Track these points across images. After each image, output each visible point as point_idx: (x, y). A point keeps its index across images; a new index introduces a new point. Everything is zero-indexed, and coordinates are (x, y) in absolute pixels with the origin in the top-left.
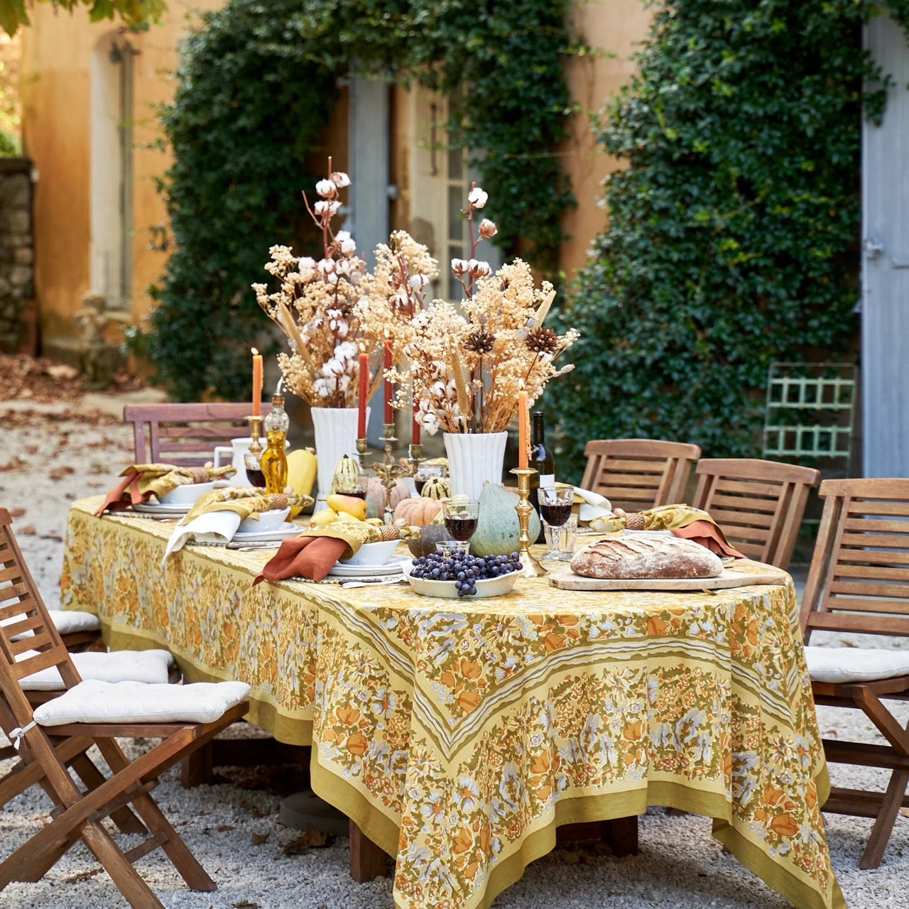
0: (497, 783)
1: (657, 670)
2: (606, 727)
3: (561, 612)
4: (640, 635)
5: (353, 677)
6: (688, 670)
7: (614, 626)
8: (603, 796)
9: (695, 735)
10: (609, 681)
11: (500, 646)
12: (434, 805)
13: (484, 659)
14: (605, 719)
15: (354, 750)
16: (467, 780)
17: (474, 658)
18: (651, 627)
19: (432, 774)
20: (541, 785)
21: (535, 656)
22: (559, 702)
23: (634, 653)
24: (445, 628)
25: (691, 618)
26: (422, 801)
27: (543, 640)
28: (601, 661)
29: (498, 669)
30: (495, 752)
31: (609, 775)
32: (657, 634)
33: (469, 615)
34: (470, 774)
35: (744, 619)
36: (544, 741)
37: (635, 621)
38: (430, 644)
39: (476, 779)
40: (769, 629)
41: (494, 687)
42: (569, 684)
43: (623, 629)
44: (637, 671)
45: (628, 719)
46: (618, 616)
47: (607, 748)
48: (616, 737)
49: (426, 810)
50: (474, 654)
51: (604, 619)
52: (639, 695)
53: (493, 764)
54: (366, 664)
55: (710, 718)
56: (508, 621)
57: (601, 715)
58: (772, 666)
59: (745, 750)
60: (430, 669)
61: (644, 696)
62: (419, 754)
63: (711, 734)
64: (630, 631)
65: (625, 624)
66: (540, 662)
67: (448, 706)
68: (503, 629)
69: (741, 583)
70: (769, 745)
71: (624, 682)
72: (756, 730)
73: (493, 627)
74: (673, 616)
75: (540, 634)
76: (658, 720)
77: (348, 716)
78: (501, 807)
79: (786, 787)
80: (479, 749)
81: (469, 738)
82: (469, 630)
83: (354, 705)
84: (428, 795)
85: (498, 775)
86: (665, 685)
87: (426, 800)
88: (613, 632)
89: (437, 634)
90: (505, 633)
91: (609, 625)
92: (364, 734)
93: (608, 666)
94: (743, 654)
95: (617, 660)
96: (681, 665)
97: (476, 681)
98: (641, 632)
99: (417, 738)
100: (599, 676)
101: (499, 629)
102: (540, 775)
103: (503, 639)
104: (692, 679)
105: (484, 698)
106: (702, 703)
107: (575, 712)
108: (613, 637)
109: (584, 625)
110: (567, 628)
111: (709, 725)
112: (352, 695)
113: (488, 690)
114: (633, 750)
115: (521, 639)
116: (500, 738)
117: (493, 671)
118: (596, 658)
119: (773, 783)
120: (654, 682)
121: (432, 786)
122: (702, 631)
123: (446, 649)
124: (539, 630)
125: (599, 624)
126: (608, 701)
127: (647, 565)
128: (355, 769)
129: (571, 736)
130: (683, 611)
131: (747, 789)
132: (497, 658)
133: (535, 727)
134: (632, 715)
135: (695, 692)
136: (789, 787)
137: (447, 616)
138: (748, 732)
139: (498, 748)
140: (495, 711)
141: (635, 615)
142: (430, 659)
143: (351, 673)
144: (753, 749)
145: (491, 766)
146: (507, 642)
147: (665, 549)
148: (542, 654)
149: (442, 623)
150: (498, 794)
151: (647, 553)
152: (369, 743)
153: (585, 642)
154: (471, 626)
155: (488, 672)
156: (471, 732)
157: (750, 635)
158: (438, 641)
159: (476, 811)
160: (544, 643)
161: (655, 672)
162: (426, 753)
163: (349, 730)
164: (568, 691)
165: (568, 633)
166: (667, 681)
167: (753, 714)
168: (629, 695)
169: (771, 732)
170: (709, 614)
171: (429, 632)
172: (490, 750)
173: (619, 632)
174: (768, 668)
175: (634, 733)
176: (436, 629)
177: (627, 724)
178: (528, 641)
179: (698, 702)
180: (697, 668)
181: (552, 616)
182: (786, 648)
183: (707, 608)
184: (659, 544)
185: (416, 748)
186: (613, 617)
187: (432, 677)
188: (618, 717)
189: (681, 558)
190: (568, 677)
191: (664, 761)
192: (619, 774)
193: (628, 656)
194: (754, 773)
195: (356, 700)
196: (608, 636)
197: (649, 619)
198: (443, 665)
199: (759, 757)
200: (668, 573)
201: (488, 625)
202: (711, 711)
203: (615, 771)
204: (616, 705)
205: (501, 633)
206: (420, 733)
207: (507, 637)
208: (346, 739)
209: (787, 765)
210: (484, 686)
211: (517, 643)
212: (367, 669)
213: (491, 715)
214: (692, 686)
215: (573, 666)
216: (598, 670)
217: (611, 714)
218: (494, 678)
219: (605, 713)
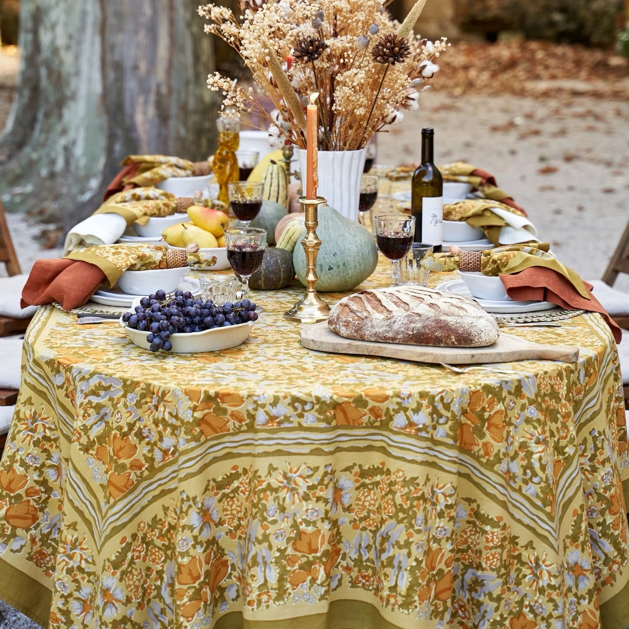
0: (158, 583)
1: (352, 467)
2: (266, 537)
3: (222, 389)
4: (323, 425)
5: (21, 436)
6: (388, 472)
7: (289, 411)
8: (257, 622)
9: (391, 554)
10: (275, 480)
11: (156, 423)
12: (84, 602)
13: (140, 435)
14: (265, 528)
15: (16, 522)
16: (110, 581)
17: (125, 435)
18: (340, 415)
19: (83, 564)
20: (186, 599)
21: (188, 441)
22: (225, 496)
23: (314, 447)
24: (102, 393)
25: (396, 407)
26: (70, 595)
27: (199, 422)
28: (266, 454)
29: (156, 450)
30: (155, 546)
31: (264, 598)
32: (350, 424)
33: (125, 381)
34: (114, 574)
35: (484, 409)
36: (194, 547)
37: (317, 407)
38: (86, 411)
39: (121, 580)
40: (528, 421)
41: (153, 470)
42: (236, 476)
43: (301, 416)
44: (316, 469)
45: (303, 527)
46: (295, 399)
47: (265, 563)
48: (279, 550)
49: (75, 607)
50: (126, 429)
51: (276, 402)
52: (318, 499)
53: (154, 560)
54: (39, 423)
55: (410, 535)
56: (164, 394)
57: (261, 521)
58: (530, 466)
59: (483, 569)
60: (84, 440)
61: (326, 501)
62: (68, 540)
63: (409, 555)
64: (310, 419)
65: (303, 410)
66: (193, 449)
67: (101, 485)
68: (159, 403)
69: (516, 357)
70: (523, 564)
71: (300, 481)
72: (496, 547)
73: (148, 399)
74: (371, 404)
75: (196, 414)
76: (355, 527)
77: (11, 482)
78: (163, 612)
79: (539, 618)
80: (129, 545)
81: (115, 530)
82: (123, 400)
83: (19, 470)
84: (78, 589)
85: (160, 573)
86: (364, 485)
87: (76, 594)
88: (287, 419)
89: (95, 400)
90: (161, 408)
91: (282, 410)
92: (32, 503)
93: (275, 461)
94: (482, 452)
95: (290, 454)
96: (383, 464)
97: (127, 462)
98: (323, 421)
99: (68, 520)
100: (263, 473)
101: (154, 402)
102: (185, 587)
103: (159, 415)
104: (392, 484)
105: (139, 483)
106: (401, 515)
107: (243, 510)
108: (286, 425)
109: (250, 408)
110: (230, 409)
111: (408, 544)
112: (18, 458)
113: (146, 473)
114: (307, 567)
115: (176, 417)
116: (161, 530)
117: (150, 451)
118: (260, 450)
119: (526, 610)
120: (347, 482)
121: (83, 578)
122: (411, 424)
123: (102, 419)
124: (195, 409)
125: (268, 408)
126: (271, 504)
127: (396, 327)
128: (15, 545)
129: (240, 538)
130: (387, 398)
131: (483, 617)
132: (155, 437)
133: (184, 528)
134: (308, 523)
135: (393, 500)
136: (543, 619)
137: (105, 380)
138: (486, 548)
139: (159, 543)
140: (155, 498)
141: (318, 399)
142: (86, 429)
143: (19, 432)
144: (492, 570)
145: (149, 563)
146: (163, 419)
147: (422, 309)
148: (196, 439)
149: (100, 387)
150: (159, 596)
151: (399, 313)
152: (40, 514)
153: (251, 428)
154: (125, 396)
155: (145, 452)
156: (118, 523)
157: (493, 429)
158: (94, 408)
159: (119, 618)
160: (199, 425)
161: (348, 469)
162: (76, 540)
163: (11, 498)
164: (236, 484)
165: (232, 415)
166: (367, 481)
167: (493, 527)
168: (306, 498)
169: (526, 547)
170: (425, 402)
171: (86, 396)
172: (148, 544)
173: (295, 420)
174: (525, 468)
175: (310, 544)
176: (94, 393)
177: (300, 534)
178: (182, 421)
179: (397, 513)
180: (398, 471)
181: (212, 392)
182: (563, 443)
183: (422, 395)
184: (417, 301)
185: (65, 532)
186: (289, 400)
187: (86, 449)
188: (285, 525)
189: (438, 321)
190: (235, 467)
191: (364, 577)
192: (279, 597)
193: (306, 449)
194: (491, 599)
195: (23, 464)
196: (279, 423)
197: (335, 405)
198: (99, 438)
199: (500, 581)
200: (420, 339)
201: (143, 396)
202: (412, 526)
203: (273, 594)
204: (283, 509)
205: (156, 407)
206: (71, 516)
207: (163, 412)
208: (5, 508)
209: (541, 591)
210: (140, 467)
211: (173, 421)
212: (40, 429)
213: (150, 502)
214: (391, 492)
215: (240, 455)
216: (262, 465)
217: (274, 522)
218: (152, 459)
219: (265, 519)
